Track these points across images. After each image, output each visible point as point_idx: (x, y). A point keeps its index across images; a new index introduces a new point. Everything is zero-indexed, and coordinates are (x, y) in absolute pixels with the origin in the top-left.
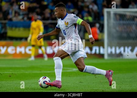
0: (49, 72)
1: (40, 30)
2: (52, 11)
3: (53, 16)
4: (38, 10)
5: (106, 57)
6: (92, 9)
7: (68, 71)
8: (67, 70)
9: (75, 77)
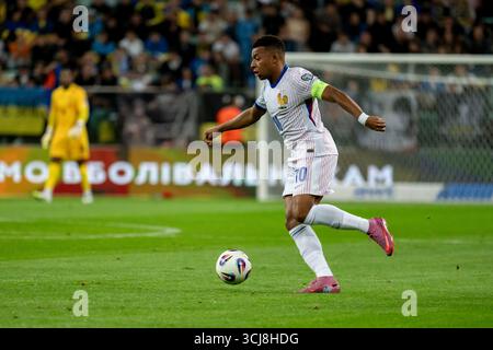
0: (92, 237)
1: (77, 113)
2: (103, 60)
3: (107, 74)
4: (61, 55)
5: (262, 195)
6: (221, 53)
7: (150, 235)
8: (147, 231)
9: (171, 254)
